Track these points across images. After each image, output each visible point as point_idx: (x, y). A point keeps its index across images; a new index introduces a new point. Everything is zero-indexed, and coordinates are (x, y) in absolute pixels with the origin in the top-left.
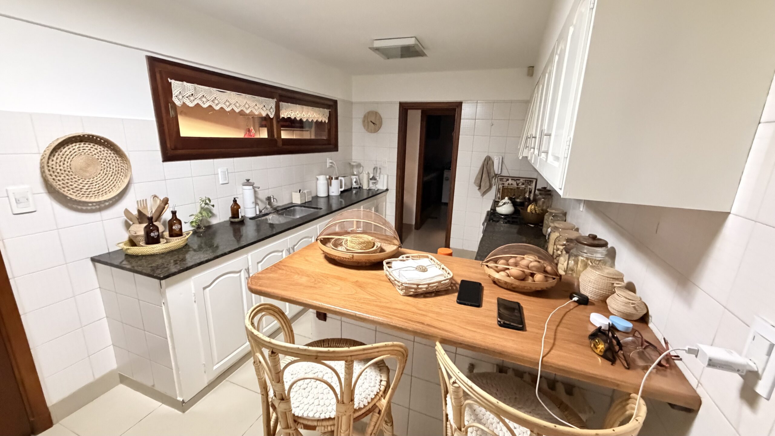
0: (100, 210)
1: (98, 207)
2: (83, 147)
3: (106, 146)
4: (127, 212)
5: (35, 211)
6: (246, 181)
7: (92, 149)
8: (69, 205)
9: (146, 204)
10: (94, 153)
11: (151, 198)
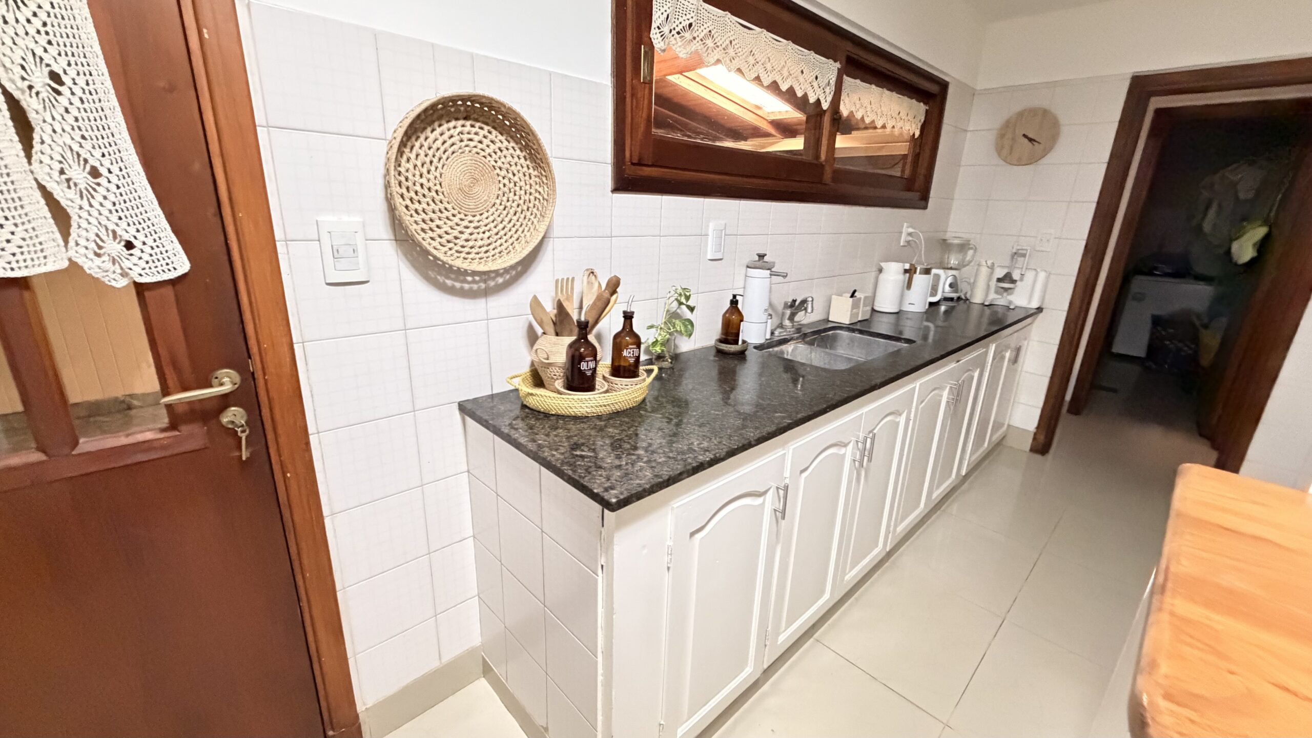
0: (486, 293)
1: (483, 285)
2: (469, 133)
3: (512, 137)
4: (536, 304)
5: (367, 282)
6: (757, 258)
7: (486, 141)
8: (432, 274)
9: (572, 289)
10: (488, 151)
11: (584, 276)
